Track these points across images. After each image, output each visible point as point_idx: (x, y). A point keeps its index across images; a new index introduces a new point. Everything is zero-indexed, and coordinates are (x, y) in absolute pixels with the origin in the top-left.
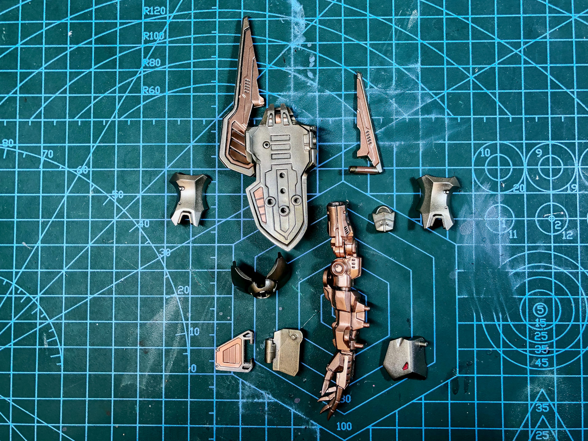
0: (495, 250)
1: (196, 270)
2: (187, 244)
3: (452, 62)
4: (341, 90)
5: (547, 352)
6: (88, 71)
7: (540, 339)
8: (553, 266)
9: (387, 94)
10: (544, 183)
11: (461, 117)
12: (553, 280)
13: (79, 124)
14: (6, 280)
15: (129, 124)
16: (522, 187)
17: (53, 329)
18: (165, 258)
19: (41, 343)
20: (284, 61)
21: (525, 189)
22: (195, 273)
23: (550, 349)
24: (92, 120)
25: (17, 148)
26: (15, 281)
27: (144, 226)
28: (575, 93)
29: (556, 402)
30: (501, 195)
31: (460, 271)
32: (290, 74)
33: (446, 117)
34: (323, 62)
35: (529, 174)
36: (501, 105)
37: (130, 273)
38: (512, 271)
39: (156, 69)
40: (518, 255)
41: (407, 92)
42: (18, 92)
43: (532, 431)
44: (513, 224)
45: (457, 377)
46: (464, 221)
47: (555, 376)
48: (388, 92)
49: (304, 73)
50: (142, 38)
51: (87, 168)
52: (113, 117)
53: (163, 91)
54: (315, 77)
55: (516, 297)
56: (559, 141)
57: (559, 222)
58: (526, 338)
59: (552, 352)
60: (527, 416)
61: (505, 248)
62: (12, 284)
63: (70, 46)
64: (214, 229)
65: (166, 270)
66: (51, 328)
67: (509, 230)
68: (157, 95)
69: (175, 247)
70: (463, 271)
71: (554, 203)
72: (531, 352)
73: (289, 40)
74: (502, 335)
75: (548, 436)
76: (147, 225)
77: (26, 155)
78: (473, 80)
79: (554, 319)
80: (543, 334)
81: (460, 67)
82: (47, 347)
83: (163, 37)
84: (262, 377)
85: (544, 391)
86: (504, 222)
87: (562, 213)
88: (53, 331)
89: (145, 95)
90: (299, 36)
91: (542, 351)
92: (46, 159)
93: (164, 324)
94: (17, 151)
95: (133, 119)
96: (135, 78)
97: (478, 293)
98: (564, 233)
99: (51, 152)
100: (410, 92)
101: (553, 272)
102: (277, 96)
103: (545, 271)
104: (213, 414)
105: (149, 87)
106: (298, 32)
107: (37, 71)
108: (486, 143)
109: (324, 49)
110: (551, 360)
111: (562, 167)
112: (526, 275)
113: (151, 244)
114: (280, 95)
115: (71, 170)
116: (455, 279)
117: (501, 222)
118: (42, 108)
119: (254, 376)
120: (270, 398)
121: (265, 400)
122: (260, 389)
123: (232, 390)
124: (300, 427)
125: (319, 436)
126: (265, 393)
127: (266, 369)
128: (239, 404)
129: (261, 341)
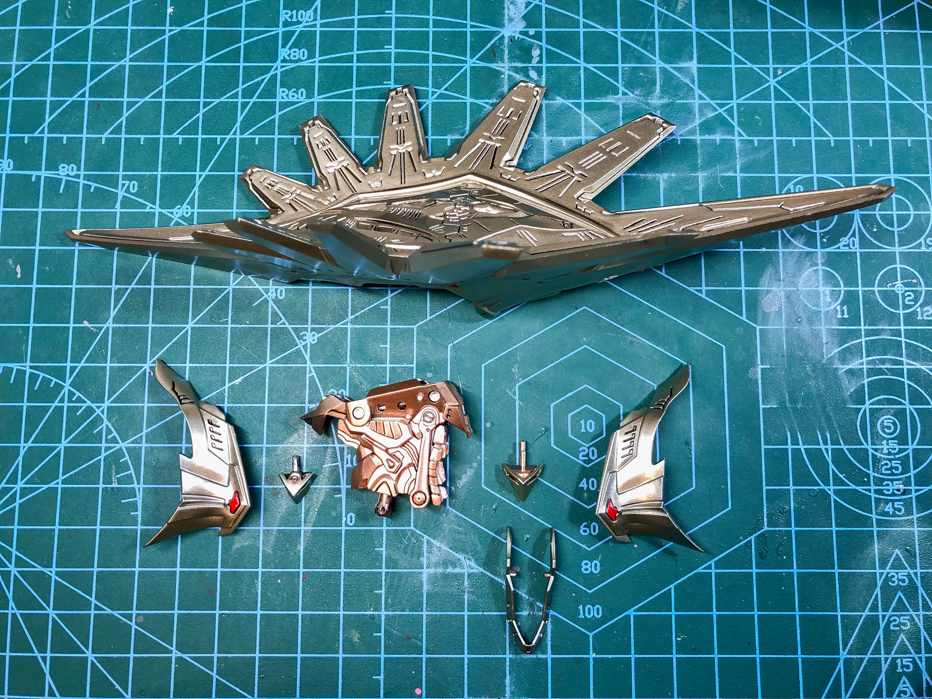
0: (816, 336)
1: (357, 365)
2: (342, 324)
3: (743, 60)
4: (579, 97)
5: (902, 492)
6: (196, 65)
7: (890, 472)
8: (904, 360)
9: (648, 104)
10: (885, 236)
11: (758, 138)
12: (906, 382)
13: (180, 143)
14: (54, 380)
15: (257, 143)
16: (853, 241)
17: (127, 458)
18: (309, 346)
19: (107, 480)
20: (494, 54)
21: (857, 245)
22: (356, 370)
23: (906, 488)
24: (200, 136)
25: (82, 177)
26: (68, 382)
27: (276, 297)
28: (925, 106)
29: (919, 571)
30: (823, 254)
31: (764, 367)
32: (503, 73)
33: (736, 138)
34: (551, 57)
35: (862, 222)
36: (817, 122)
37: (252, 369)
38: (843, 366)
39: (301, 64)
40: (852, 343)
41: (678, 101)
42: (87, 94)
43: (884, 617)
44: (842, 295)
45: (765, 531)
46: (768, 292)
47: (916, 529)
48: (649, 101)
49: (525, 71)
50: (281, 18)
51: (190, 208)
52: (232, 132)
53: (310, 95)
54: (540, 78)
55: (851, 406)
56: (905, 175)
57: (910, 293)
58: (869, 470)
59: (910, 492)
60: (875, 593)
61: (831, 332)
62: (64, 386)
63: (170, 28)
64: (385, 303)
65: (309, 365)
66: (124, 457)
67: (837, 305)
68: (301, 102)
69: (324, 329)
70: (769, 367)
71: (902, 266)
72: (876, 492)
73: (502, 25)
74: (832, 466)
75: (908, 623)
76: (281, 295)
77: (96, 187)
78: (775, 87)
79: (910, 440)
80: (894, 463)
81: (755, 67)
82: (116, 486)
83: (312, 18)
84: (460, 533)
85: (899, 553)
86: (828, 292)
87: (914, 281)
88: (126, 461)
89: (283, 100)
90: (516, 20)
91: (893, 490)
92: (126, 194)
93: (305, 449)
94: (82, 182)
95: (263, 136)
96: (268, 76)
97: (793, 401)
98: (918, 310)
99: (134, 184)
100: (682, 101)
101: (905, 369)
102: (483, 104)
103: (893, 367)
104: (381, 594)
105: (289, 90)
106: (515, 14)
107: (118, 64)
108: (797, 177)
109: (552, 39)
110: (908, 504)
111: (912, 212)
112: (865, 373)
113: (287, 325)
114: (487, 103)
115: (164, 211)
116: (757, 380)
117: (823, 293)
118: (123, 119)
119: (446, 532)
120: (472, 567)
121: (465, 570)
122: (457, 552)
123: (412, 555)
124: (520, 613)
125: (550, 627)
126: (464, 557)
127: (465, 520)
128: (423, 576)
129: (458, 476)
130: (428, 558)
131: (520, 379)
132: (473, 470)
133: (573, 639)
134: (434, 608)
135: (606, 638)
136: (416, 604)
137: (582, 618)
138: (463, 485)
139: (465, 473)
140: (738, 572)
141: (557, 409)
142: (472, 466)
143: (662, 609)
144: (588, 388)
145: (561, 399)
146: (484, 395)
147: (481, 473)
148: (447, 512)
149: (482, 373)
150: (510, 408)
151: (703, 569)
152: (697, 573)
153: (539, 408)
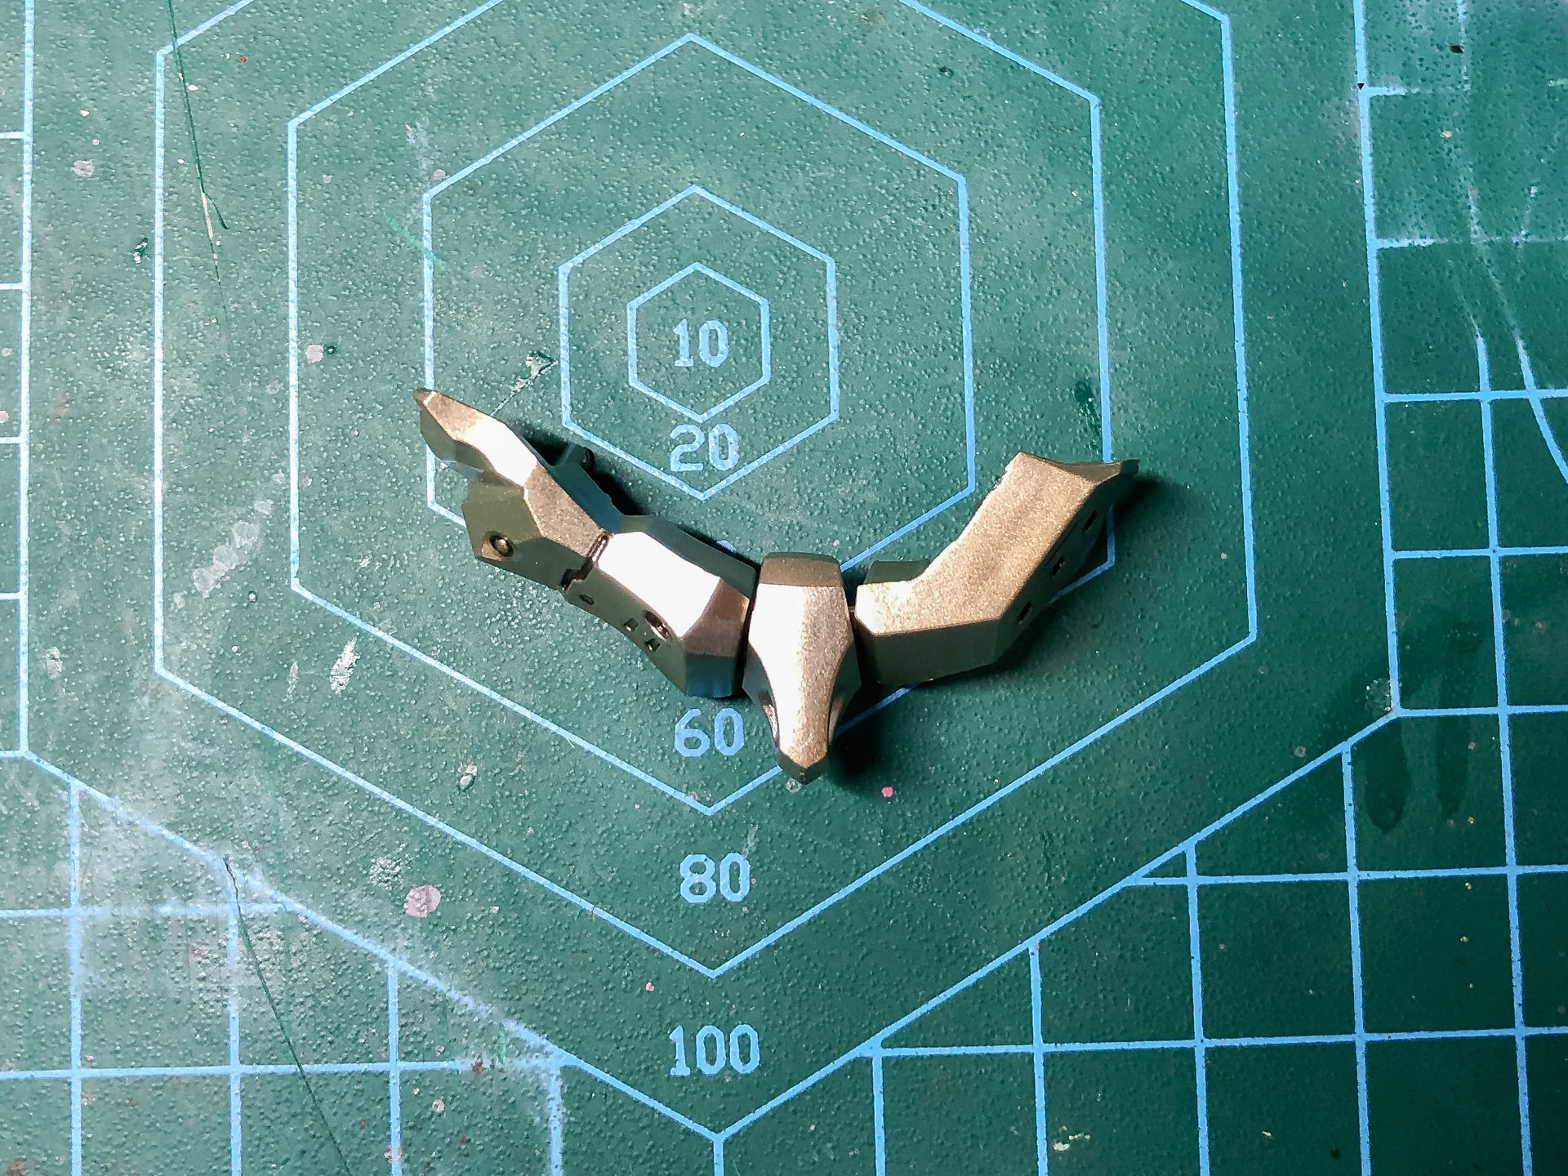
31: (1382, 91)
45: (1396, 724)
70: (1401, 91)
84: (207, 768)
97: (1496, 218)
116: (1354, 141)
119: (155, 764)
120: (254, 896)
121: (227, 907)
122: (198, 840)
123: (26, 854)
124: (445, 1064)
125: (560, 1116)
126: (226, 860)
127: (228, 716)
128: (67, 934)
129: (199, 551)
130: (85, 867)
131: (439, 173)
132: (256, 528)
133: (650, 1160)
134: (117, 1052)
135: (776, 1151)
136: (43, 1040)
137: (683, 1077)
138: (219, 586)
139: (226, 538)
140: (1290, 883)
141: (584, 282)
142: (253, 510)
143: (993, 1033)
144: (703, 199)
145: (599, 246)
146: (295, 237)
147: (288, 539)
148: (159, 692)
149: (290, 156)
150: (399, 285)
151: (1152, 875)
152: (1127, 890)
153: (513, 282)
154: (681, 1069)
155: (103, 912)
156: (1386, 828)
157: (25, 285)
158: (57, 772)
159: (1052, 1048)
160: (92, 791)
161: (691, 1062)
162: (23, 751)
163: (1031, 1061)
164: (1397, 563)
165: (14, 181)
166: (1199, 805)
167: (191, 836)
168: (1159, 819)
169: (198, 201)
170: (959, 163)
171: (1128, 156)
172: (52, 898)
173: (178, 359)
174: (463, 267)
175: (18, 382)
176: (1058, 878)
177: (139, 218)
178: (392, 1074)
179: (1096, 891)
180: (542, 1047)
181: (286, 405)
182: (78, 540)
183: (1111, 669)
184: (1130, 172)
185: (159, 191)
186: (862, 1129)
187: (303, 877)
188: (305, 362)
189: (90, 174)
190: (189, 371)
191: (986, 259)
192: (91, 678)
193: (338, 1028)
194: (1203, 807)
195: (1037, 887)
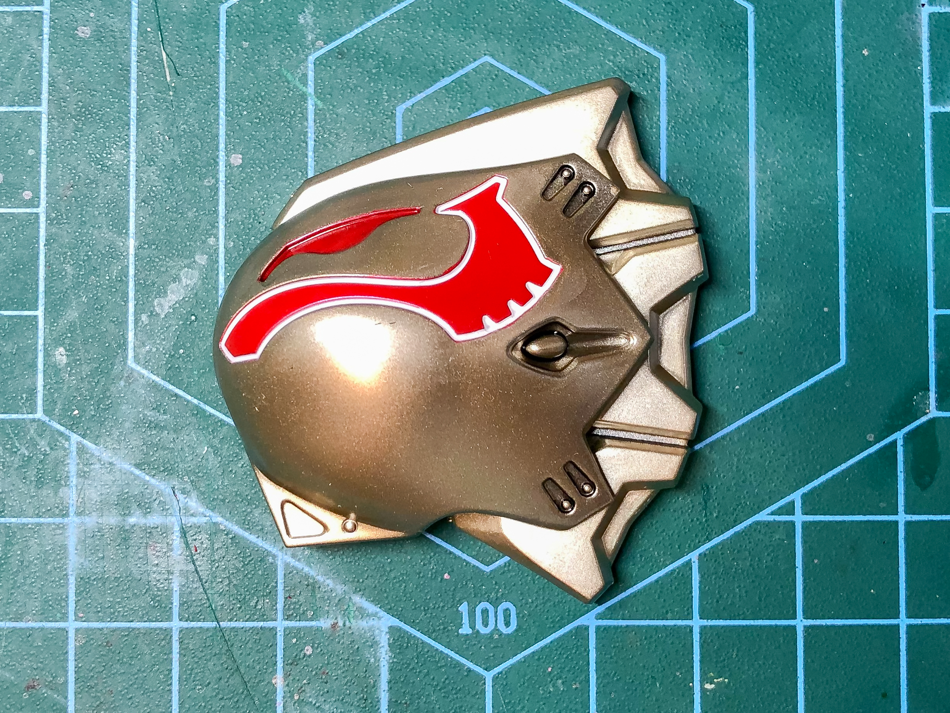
31: (936, 9)
45: (932, 421)
84: (162, 428)
119: (127, 425)
120: (192, 512)
121: (173, 519)
122: (154, 476)
123: (40, 483)
124: (313, 623)
125: (387, 658)
126: (173, 488)
127: (176, 395)
128: (67, 535)
129: (158, 287)
130: (80, 492)
131: (319, 43)
132: (196, 273)
133: (445, 688)
134: (99, 612)
135: (526, 684)
136: (50, 603)
137: (467, 635)
138: (171, 310)
139: (176, 279)
140: (861, 522)
141: (413, 119)
142: (194, 261)
143: (667, 612)
144: (492, 65)
145: (423, 95)
146: (224, 83)
147: (217, 281)
148: (130, 378)
149: (221, 28)
150: (292, 117)
151: (772, 514)
152: (757, 523)
153: (366, 117)
154: (465, 630)
155: (91, 521)
156: (924, 487)
157: (44, 108)
158: (62, 429)
159: (705, 622)
160: (85, 442)
161: (472, 626)
162: (40, 415)
163: (691, 631)
164: (937, 317)
165: (37, 39)
166: (804, 470)
167: (150, 472)
168: (778, 478)
169: (160, 56)
170: (661, 46)
171: (772, 46)
172: (57, 512)
173: (147, 160)
174: (334, 106)
175: (39, 172)
176: (711, 514)
177: (120, 66)
178: (278, 629)
179: (736, 523)
180: (377, 613)
181: (216, 193)
182: (78, 278)
183: (750, 381)
184: (773, 56)
185: (134, 49)
186: (581, 671)
187: (223, 501)
188: (230, 165)
189: (88, 36)
190: (153, 168)
191: (677, 110)
192: (86, 369)
193: (244, 598)
194: (807, 472)
195: (698, 519)
